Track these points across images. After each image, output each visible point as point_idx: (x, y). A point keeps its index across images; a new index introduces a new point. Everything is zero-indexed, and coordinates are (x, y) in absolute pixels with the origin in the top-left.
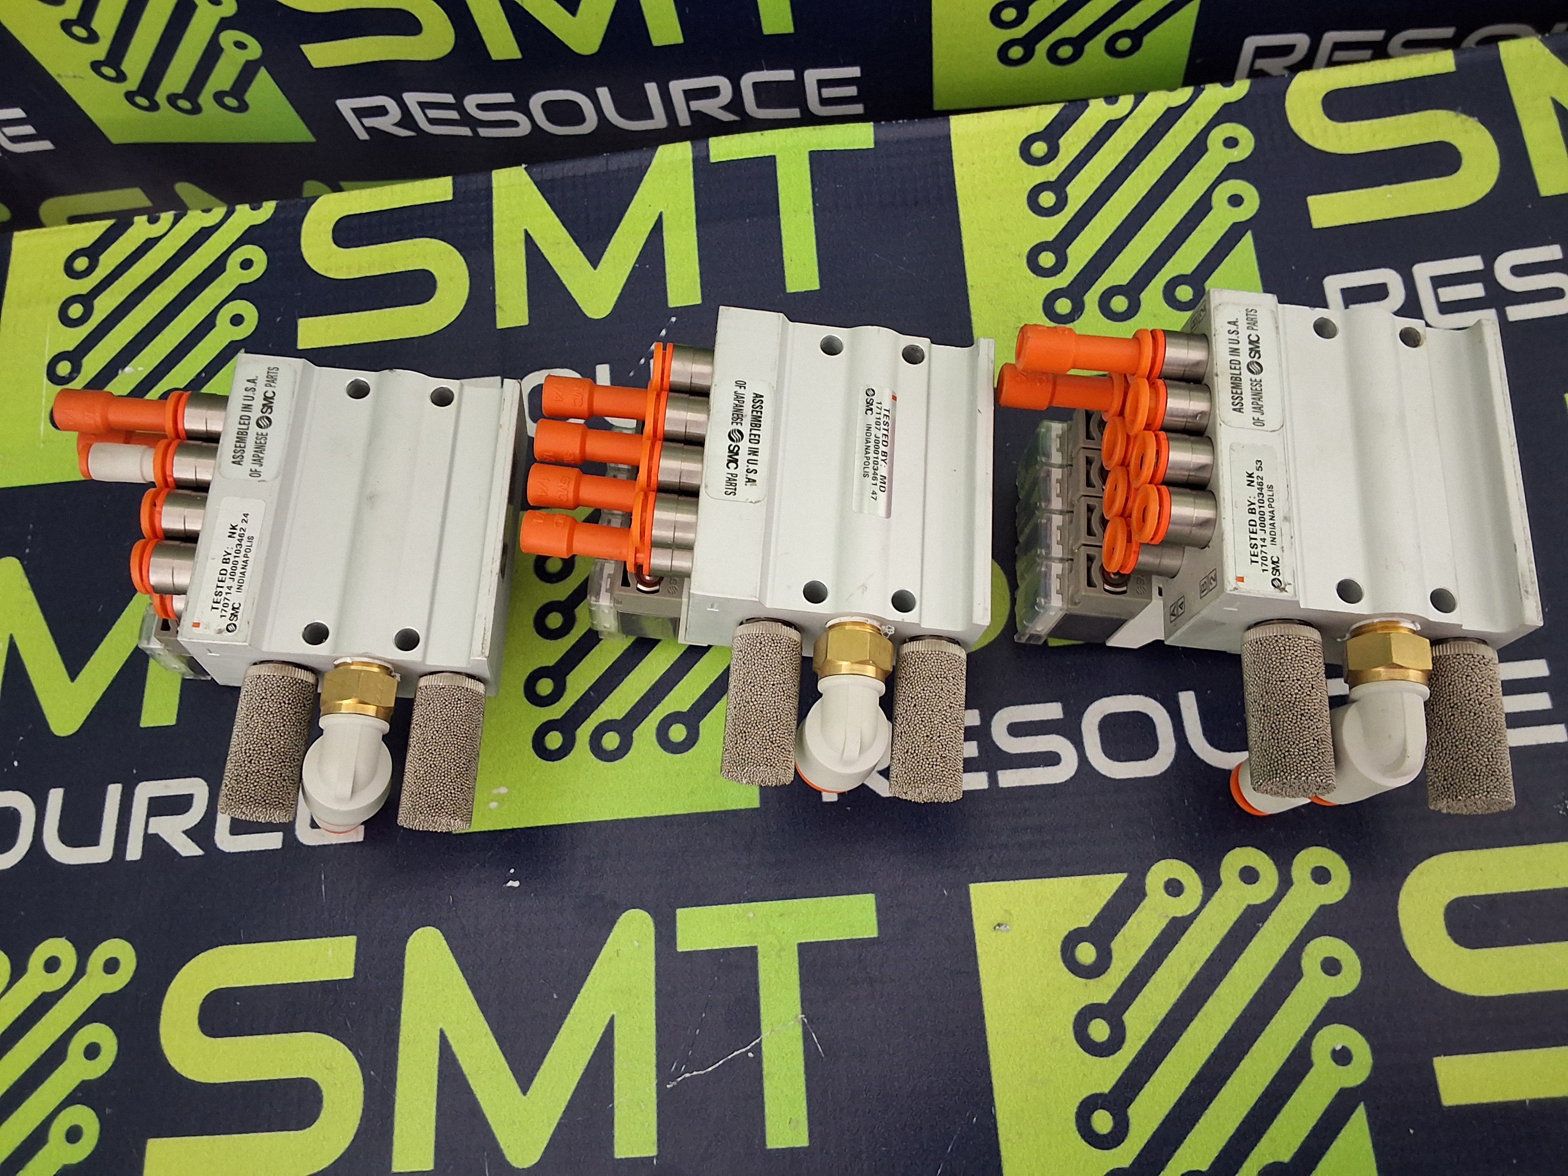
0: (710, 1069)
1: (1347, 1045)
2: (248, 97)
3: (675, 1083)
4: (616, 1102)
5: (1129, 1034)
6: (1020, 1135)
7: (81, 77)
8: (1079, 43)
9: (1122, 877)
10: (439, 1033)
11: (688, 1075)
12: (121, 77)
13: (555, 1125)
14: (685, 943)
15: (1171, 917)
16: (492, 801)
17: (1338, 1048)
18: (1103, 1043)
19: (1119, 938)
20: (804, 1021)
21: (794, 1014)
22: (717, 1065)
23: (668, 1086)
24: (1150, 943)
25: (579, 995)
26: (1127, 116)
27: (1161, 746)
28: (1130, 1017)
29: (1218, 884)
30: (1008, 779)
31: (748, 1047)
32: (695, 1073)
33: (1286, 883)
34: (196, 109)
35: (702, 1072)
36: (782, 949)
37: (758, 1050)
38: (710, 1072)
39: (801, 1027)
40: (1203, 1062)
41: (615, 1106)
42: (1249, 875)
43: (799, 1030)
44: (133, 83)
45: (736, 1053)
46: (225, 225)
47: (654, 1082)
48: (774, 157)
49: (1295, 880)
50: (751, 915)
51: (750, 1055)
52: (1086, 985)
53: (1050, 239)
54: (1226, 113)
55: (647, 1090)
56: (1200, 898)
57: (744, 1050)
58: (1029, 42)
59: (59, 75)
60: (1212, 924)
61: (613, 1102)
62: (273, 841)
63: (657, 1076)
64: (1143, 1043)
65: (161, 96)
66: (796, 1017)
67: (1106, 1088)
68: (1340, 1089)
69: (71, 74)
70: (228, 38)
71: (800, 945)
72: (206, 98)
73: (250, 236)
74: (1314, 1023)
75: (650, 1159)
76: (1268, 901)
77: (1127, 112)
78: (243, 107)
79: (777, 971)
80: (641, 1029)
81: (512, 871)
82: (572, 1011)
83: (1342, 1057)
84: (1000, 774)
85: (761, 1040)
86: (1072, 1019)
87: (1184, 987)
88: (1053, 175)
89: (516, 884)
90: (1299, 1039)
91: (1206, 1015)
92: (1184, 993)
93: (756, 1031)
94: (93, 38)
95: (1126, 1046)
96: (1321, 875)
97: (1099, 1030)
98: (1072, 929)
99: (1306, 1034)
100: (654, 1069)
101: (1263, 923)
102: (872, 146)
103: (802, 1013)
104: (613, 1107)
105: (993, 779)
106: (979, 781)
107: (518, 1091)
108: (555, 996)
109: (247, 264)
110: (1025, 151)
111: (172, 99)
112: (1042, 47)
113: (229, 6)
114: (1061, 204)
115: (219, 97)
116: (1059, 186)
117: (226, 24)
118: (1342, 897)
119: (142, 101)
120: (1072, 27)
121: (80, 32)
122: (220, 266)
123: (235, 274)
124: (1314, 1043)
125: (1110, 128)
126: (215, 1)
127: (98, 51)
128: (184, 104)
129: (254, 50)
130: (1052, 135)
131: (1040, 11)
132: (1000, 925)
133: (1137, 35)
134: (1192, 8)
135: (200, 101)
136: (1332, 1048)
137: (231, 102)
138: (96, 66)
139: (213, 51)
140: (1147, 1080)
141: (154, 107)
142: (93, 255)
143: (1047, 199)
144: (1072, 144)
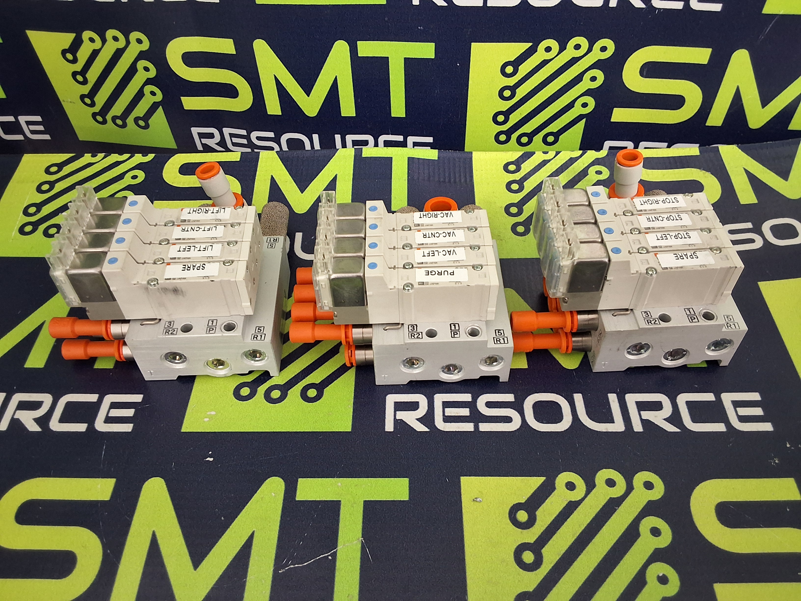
0: (305, 564)
1: (665, 573)
2: (150, 122)
3: (284, 570)
4: (248, 578)
5: (545, 560)
7: (74, 103)
8: (531, 136)
9: (543, 479)
10: (151, 533)
11: (292, 566)
12: (93, 104)
13: (210, 588)
14: (300, 496)
15: (569, 501)
16: (206, 418)
17: (661, 575)
18: (530, 564)
19: (541, 509)
20: (363, 542)
21: (357, 537)
22: (310, 562)
23: (280, 572)
24: (557, 513)
25: (236, 519)
26: (552, 159)
27: (564, 417)
28: (545, 551)
29: (594, 486)
30: (484, 427)
31: (329, 554)
32: (296, 566)
33: (630, 488)
34: (124, 126)
35: (300, 565)
36: (355, 503)
37: (334, 555)
38: (305, 565)
39: (361, 544)
40: (586, 578)
41: (247, 580)
42: (611, 483)
43: (360, 546)
44: (97, 109)
45: (322, 556)
46: (128, 161)
47: (272, 569)
48: (392, 158)
49: (635, 487)
50: (340, 484)
51: (330, 557)
52: (522, 532)
53: (516, 202)
54: (596, 162)
55: (267, 573)
56: (584, 492)
57: (326, 555)
58: (509, 133)
59: (64, 101)
60: (591, 506)
61: (246, 578)
62: (81, 427)
63: (274, 565)
64: (552, 565)
65: (109, 117)
66: (358, 539)
67: (531, 588)
68: (663, 597)
69: (69, 100)
70: (149, 89)
71: (365, 502)
72: (130, 120)
73: (139, 167)
74: (647, 561)
76: (621, 496)
77: (552, 157)
78: (147, 126)
79: (350, 514)
80: (268, 539)
81: (210, 453)
82: (231, 527)
83: (663, 580)
84: (480, 424)
85: (337, 550)
86: (513, 550)
87: (576, 537)
88: (518, 178)
89: (211, 459)
90: (639, 569)
91: (587, 552)
92: (576, 540)
93: (334, 545)
94: (85, 82)
95: (543, 567)
96: (649, 486)
97: (528, 557)
98: (515, 503)
99: (643, 566)
100: (273, 561)
101: (618, 507)
102: (437, 159)
103: (362, 537)
104: (246, 580)
105: (477, 427)
106: (469, 427)
107: (192, 568)
108: (223, 518)
109: (134, 177)
110: (506, 168)
111: (114, 119)
112: (514, 136)
113: (153, 73)
114: (521, 189)
115: (136, 120)
116: (521, 182)
117: (149, 82)
118: (660, 497)
119: (99, 118)
120: (528, 128)
121: (80, 78)
122: (121, 177)
123: (127, 181)
124: (647, 572)
125: (544, 163)
126: (146, 69)
127: (86, 89)
128: (119, 122)
129: (159, 97)
130: (518, 163)
131: (515, 118)
132: (476, 498)
133: (557, 135)
134: (582, 124)
135: (127, 121)
136: (657, 575)
137: (142, 123)
138: (82, 97)
139: (140, 95)
140: (554, 586)
141: (104, 122)
142: (60, 166)
143: (515, 187)
144: (527, 167)
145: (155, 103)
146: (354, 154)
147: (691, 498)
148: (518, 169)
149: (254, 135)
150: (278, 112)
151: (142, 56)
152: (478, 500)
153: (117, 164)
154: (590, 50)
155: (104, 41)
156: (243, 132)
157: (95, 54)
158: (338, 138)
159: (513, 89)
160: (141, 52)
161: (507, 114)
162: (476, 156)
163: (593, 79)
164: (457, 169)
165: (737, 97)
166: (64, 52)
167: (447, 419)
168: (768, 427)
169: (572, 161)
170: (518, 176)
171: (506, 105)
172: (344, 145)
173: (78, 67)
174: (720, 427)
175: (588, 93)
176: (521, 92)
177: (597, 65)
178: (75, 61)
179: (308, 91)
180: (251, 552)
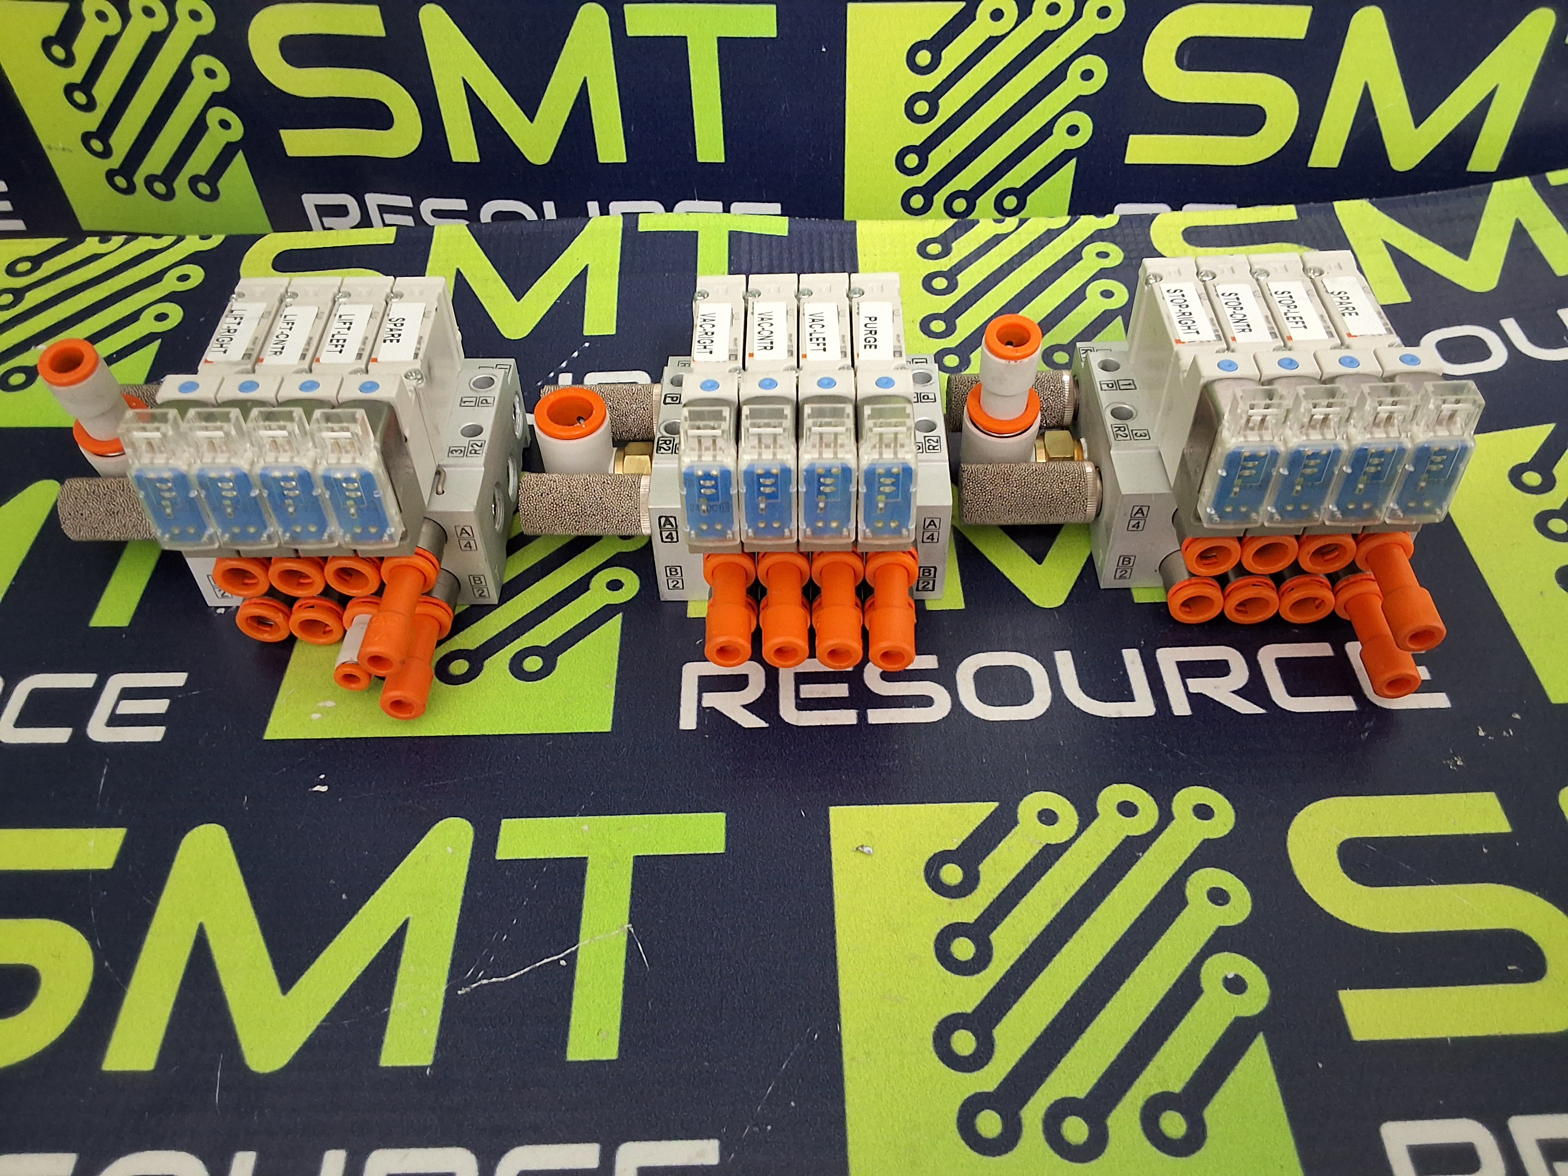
0: (512, 976)
1: (1241, 974)
2: (221, 184)
3: (468, 989)
4: (393, 1006)
5: (996, 953)
6: (868, 1054)
7: (71, 151)
8: (972, 196)
9: (994, 805)
10: (196, 927)
11: (485, 982)
12: (107, 153)
13: (314, 1027)
14: (504, 852)
15: (1044, 844)
16: (315, 712)
17: (1230, 976)
18: (966, 962)
19: (988, 860)
20: (630, 931)
21: (620, 923)
22: (522, 972)
23: (459, 992)
24: (1021, 866)
25: (372, 897)
26: (1012, 232)
27: (1036, 695)
28: (997, 937)
29: (1094, 815)
30: (876, 716)
31: (562, 955)
32: (494, 980)
33: (1166, 818)
34: (170, 195)
35: (503, 979)
36: (616, 860)
37: (572, 959)
38: (512, 979)
39: (626, 936)
40: (1079, 984)
41: (392, 1011)
42: (1128, 809)
43: (624, 939)
44: (116, 161)
45: (546, 961)
46: (171, 250)
47: (444, 987)
48: (697, 232)
49: (1176, 815)
50: (586, 827)
51: (563, 962)
52: (950, 904)
53: (942, 312)
54: (1098, 236)
55: (434, 995)
56: (1076, 828)
57: (556, 958)
58: (929, 191)
59: (50, 148)
60: (1088, 852)
61: (389, 1006)
62: (60, 735)
63: (449, 981)
64: (1012, 962)
65: (139, 178)
66: (622, 927)
67: (969, 1008)
68: (1236, 1018)
69: (61, 146)
70: (216, 114)
71: (637, 858)
72: (181, 183)
73: (193, 258)
74: (1202, 950)
75: (424, 1068)
76: (1149, 833)
77: (1012, 230)
78: (214, 196)
79: (606, 882)
80: (437, 932)
81: (322, 776)
82: (360, 912)
83: (1236, 985)
84: (870, 712)
85: (577, 949)
86: (934, 938)
87: (1058, 910)
88: (946, 267)
89: (324, 789)
90: (1186, 965)
91: (1082, 937)
92: (1058, 915)
93: (572, 936)
94: (90, 106)
95: (992, 966)
96: (1203, 812)
97: (964, 949)
98: (937, 851)
99: (1194, 961)
100: (446, 973)
101: (1143, 853)
102: (786, 234)
103: (630, 922)
104: (389, 1011)
105: (862, 717)
106: (848, 717)
107: (277, 989)
108: (344, 896)
109: (184, 278)
110: (922, 249)
111: (150, 181)
112: (940, 198)
113: (223, 82)
114: (952, 287)
115: (194, 181)
116: (952, 275)
117: (216, 100)
118: (1227, 832)
119: (121, 181)
120: (966, 180)
121: (80, 98)
122: (156, 278)
123: (170, 285)
124: (1203, 970)
125: (997, 239)
126: (210, 73)
127: (92, 121)
128: (160, 188)
129: (237, 131)
130: (946, 241)
131: (939, 159)
132: (862, 846)
133: (1022, 193)
134: (1069, 170)
135: (176, 185)
136: (1223, 976)
137: (204, 188)
138: (86, 138)
139: (199, 129)
140: (1015, 1002)
141: (130, 189)
142: (37, 261)
143: (940, 283)
144: (963, 247)
145: (229, 144)
146: (621, 225)
147: (1289, 833)
148: (946, 251)
149: (428, 206)
150: (474, 157)
151: (201, 46)
152: (866, 849)
153: (151, 254)
154: (1078, 15)
155: (126, 17)
156: (406, 201)
157: (108, 45)
158: (593, 207)
159: (933, 98)
160: (200, 38)
161: (924, 150)
162: (864, 229)
163: (1087, 75)
164: (827, 254)
165: (1366, 107)
166: (47, 44)
167: (803, 705)
168: (1440, 701)
169: (1050, 235)
170: (945, 264)
171: (920, 133)
172: (604, 211)
173: (76, 73)
174: (1345, 704)
175: (1079, 103)
176: (949, 105)
177: (1094, 46)
178: (69, 61)
179: (530, 110)
180: (400, 956)
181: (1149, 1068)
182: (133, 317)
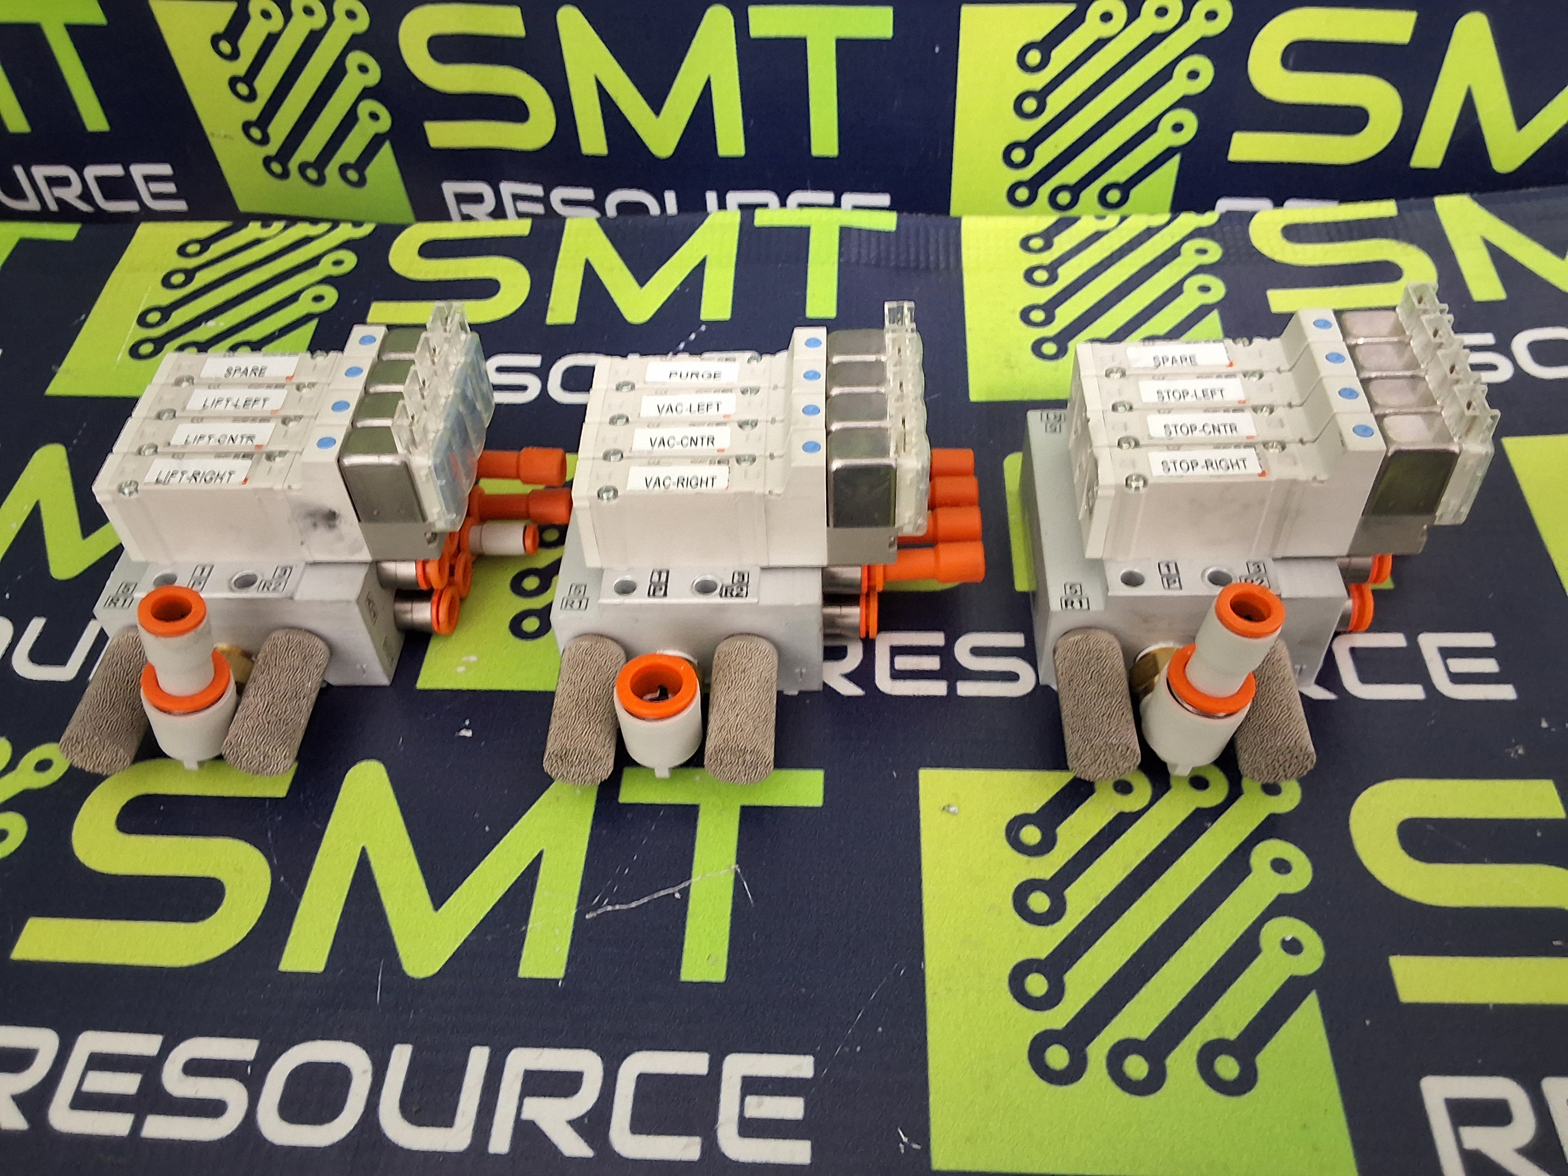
0: (633, 905)
1: (1298, 937)
2: (369, 172)
3: (594, 914)
4: (530, 926)
5: (1069, 907)
6: (949, 990)
7: (232, 139)
8: (1076, 189)
10: (360, 850)
11: (610, 908)
12: (265, 140)
13: (462, 941)
14: (628, 796)
15: (1119, 811)
16: (461, 665)
17: (1288, 938)
18: (1042, 914)
19: (1064, 826)
20: (737, 871)
21: (728, 864)
22: (641, 902)
23: (587, 917)
24: (1097, 830)
25: (511, 830)
26: (1113, 228)
28: (1071, 893)
29: (1168, 787)
30: (965, 689)
31: (676, 889)
32: (617, 907)
33: (1235, 792)
34: (321, 181)
35: (624, 907)
36: (725, 808)
37: (686, 892)
38: (632, 908)
39: (734, 875)
40: (1146, 939)
41: (529, 930)
42: (1199, 783)
43: (731, 878)
44: (272, 149)
45: (662, 893)
46: (326, 236)
47: (574, 912)
48: (809, 228)
49: (1245, 790)
50: (699, 777)
51: (677, 896)
52: (1028, 861)
53: (1042, 302)
54: (1198, 233)
55: (565, 918)
56: (1149, 798)
57: (671, 890)
58: (1034, 184)
59: (213, 134)
60: (1160, 820)
61: (526, 926)
63: (578, 906)
64: (1084, 916)
65: (293, 165)
66: (730, 866)
67: (1043, 954)
68: (1290, 977)
69: (223, 133)
70: (366, 107)
71: (744, 807)
72: (332, 170)
73: (346, 245)
74: (1263, 914)
75: (556, 981)
76: (1216, 807)
77: (1113, 226)
78: (362, 182)
79: (717, 826)
80: (568, 863)
81: (467, 723)
82: (501, 843)
83: (1293, 947)
84: (959, 684)
86: (1012, 891)
87: (1129, 872)
88: (1047, 260)
89: (469, 733)
90: (1248, 925)
91: (1150, 897)
92: (1129, 876)
93: (686, 874)
94: (252, 97)
95: (1066, 918)
96: (1271, 789)
97: (1039, 902)
98: (1018, 814)
99: (1254, 923)
100: (576, 900)
101: (1212, 824)
102: (894, 230)
103: (737, 862)
104: (526, 930)
105: (952, 688)
106: (939, 688)
107: (430, 906)
108: (487, 829)
109: (338, 263)
110: (1025, 244)
111: (303, 168)
112: (1045, 191)
113: (374, 76)
114: (1053, 279)
115: (343, 169)
116: (1052, 269)
117: (367, 93)
118: (1292, 808)
119: (276, 167)
120: (1070, 174)
121: (243, 89)
122: (314, 262)
123: (325, 268)
124: (1263, 931)
125: (1098, 236)
126: (363, 69)
127: (253, 111)
128: (312, 174)
129: (385, 123)
130: (1048, 236)
131: (1045, 154)
132: (949, 806)
133: (1126, 188)
134: (1173, 166)
135: (327, 171)
136: (1280, 939)
137: (352, 175)
138: (246, 127)
139: (350, 120)
140: (1085, 951)
141: (285, 175)
142: (205, 244)
143: (1041, 276)
144: (1064, 242)
145: (377, 136)
146: (738, 218)
147: (1353, 810)
148: (1048, 246)
149: (558, 194)
150: (602, 149)
151: (355, 43)
152: (952, 809)
153: (307, 240)
154: (1185, 17)
155: (288, 15)
156: (537, 190)
157: (271, 41)
158: (711, 198)
159: (1042, 96)
160: (354, 37)
161: (1031, 145)
162: (968, 226)
163: (1193, 75)
164: (932, 249)
165: (1469, 109)
166: (215, 40)
167: (898, 675)
168: (1506, 692)
169: (1149, 233)
170: (1047, 258)
171: (1027, 129)
172: (722, 205)
173: (241, 67)
174: (1414, 692)
175: (1184, 102)
176: (1057, 102)
177: (1201, 47)
178: (235, 55)
179: (656, 103)
180: (536, 882)
181: (1207, 1016)
182: (293, 298)
